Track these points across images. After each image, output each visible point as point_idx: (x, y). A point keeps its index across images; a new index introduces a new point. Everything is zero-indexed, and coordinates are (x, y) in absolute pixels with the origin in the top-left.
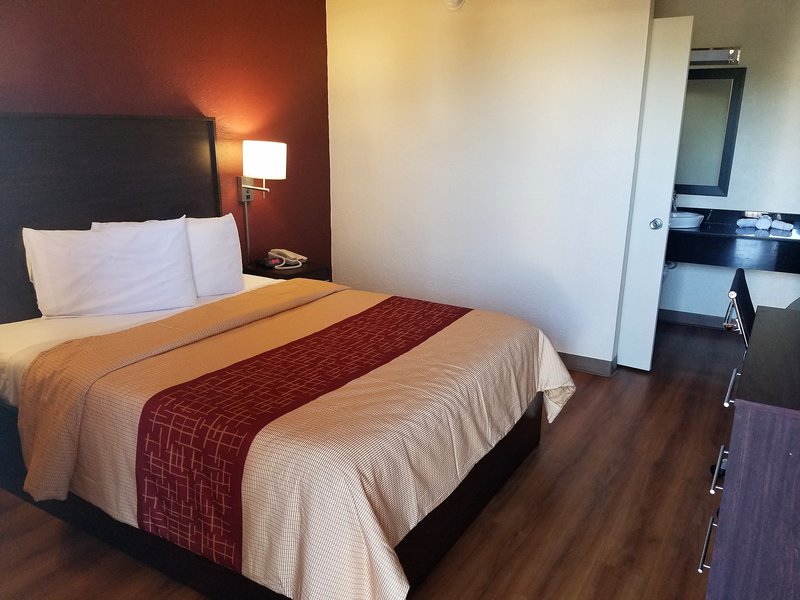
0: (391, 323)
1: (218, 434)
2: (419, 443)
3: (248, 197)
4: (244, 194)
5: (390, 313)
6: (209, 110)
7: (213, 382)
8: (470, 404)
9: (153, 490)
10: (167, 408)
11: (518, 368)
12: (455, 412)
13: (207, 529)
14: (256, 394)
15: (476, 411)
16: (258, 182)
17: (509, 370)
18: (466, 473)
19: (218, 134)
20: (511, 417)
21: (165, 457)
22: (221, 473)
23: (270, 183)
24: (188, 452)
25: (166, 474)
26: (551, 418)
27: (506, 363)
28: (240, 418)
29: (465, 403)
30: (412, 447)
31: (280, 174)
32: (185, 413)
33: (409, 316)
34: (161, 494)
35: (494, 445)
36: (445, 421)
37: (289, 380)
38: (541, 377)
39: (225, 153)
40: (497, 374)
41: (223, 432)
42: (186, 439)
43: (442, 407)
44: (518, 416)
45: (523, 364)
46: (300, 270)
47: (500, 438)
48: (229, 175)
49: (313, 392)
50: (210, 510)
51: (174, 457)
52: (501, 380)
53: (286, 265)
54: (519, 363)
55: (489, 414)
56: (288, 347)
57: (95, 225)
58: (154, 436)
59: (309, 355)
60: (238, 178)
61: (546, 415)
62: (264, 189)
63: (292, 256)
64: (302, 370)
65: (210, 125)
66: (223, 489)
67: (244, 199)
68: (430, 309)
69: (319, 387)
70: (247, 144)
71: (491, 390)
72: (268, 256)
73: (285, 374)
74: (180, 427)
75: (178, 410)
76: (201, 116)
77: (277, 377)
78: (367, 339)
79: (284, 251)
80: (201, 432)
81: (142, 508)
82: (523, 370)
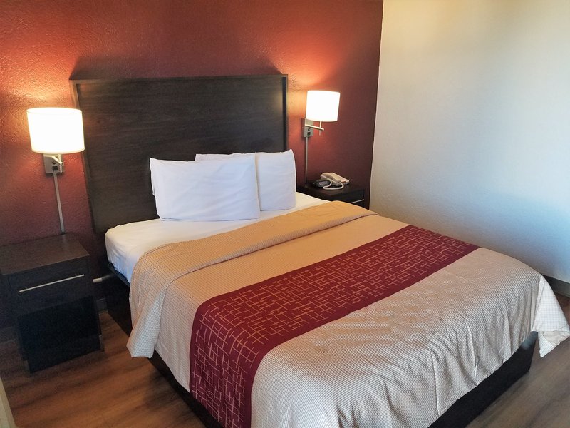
0: (401, 253)
1: (240, 346)
2: (400, 385)
3: (309, 134)
4: (306, 131)
5: (402, 243)
6: (284, 68)
7: (249, 295)
8: (457, 348)
9: (199, 370)
10: (211, 314)
11: (513, 313)
12: (441, 357)
13: (229, 413)
14: (276, 313)
15: (464, 354)
16: (317, 123)
17: (503, 316)
18: (446, 408)
19: (290, 86)
20: (500, 357)
21: (207, 351)
22: (239, 377)
23: (325, 124)
24: (220, 352)
25: (207, 363)
26: (543, 353)
27: (501, 309)
28: (257, 336)
29: (453, 348)
30: (393, 389)
31: (333, 117)
32: (221, 322)
33: (418, 248)
34: (204, 376)
35: (478, 384)
36: (429, 365)
37: (304, 302)
38: (537, 318)
39: (293, 100)
40: (490, 320)
41: (244, 346)
42: (220, 342)
43: (429, 352)
44: (507, 355)
45: (519, 309)
46: (342, 191)
47: (485, 377)
48: (295, 117)
49: (319, 318)
50: (231, 400)
51: (212, 352)
52: (494, 326)
53: (332, 186)
54: (515, 309)
55: (477, 357)
56: (311, 268)
57: (198, 156)
58: (202, 333)
59: (326, 278)
60: (303, 120)
61: (539, 349)
62: (320, 128)
63: (338, 179)
64: (317, 294)
65: (284, 80)
66: (240, 389)
67: (306, 135)
68: (439, 243)
69: (325, 314)
70: (310, 93)
71: (482, 335)
72: (320, 178)
73: (302, 296)
74: (217, 332)
75: (218, 318)
76: (279, 73)
77: (296, 298)
78: (378, 267)
79: (332, 175)
80: (230, 340)
81: (192, 381)
82: (518, 315)
